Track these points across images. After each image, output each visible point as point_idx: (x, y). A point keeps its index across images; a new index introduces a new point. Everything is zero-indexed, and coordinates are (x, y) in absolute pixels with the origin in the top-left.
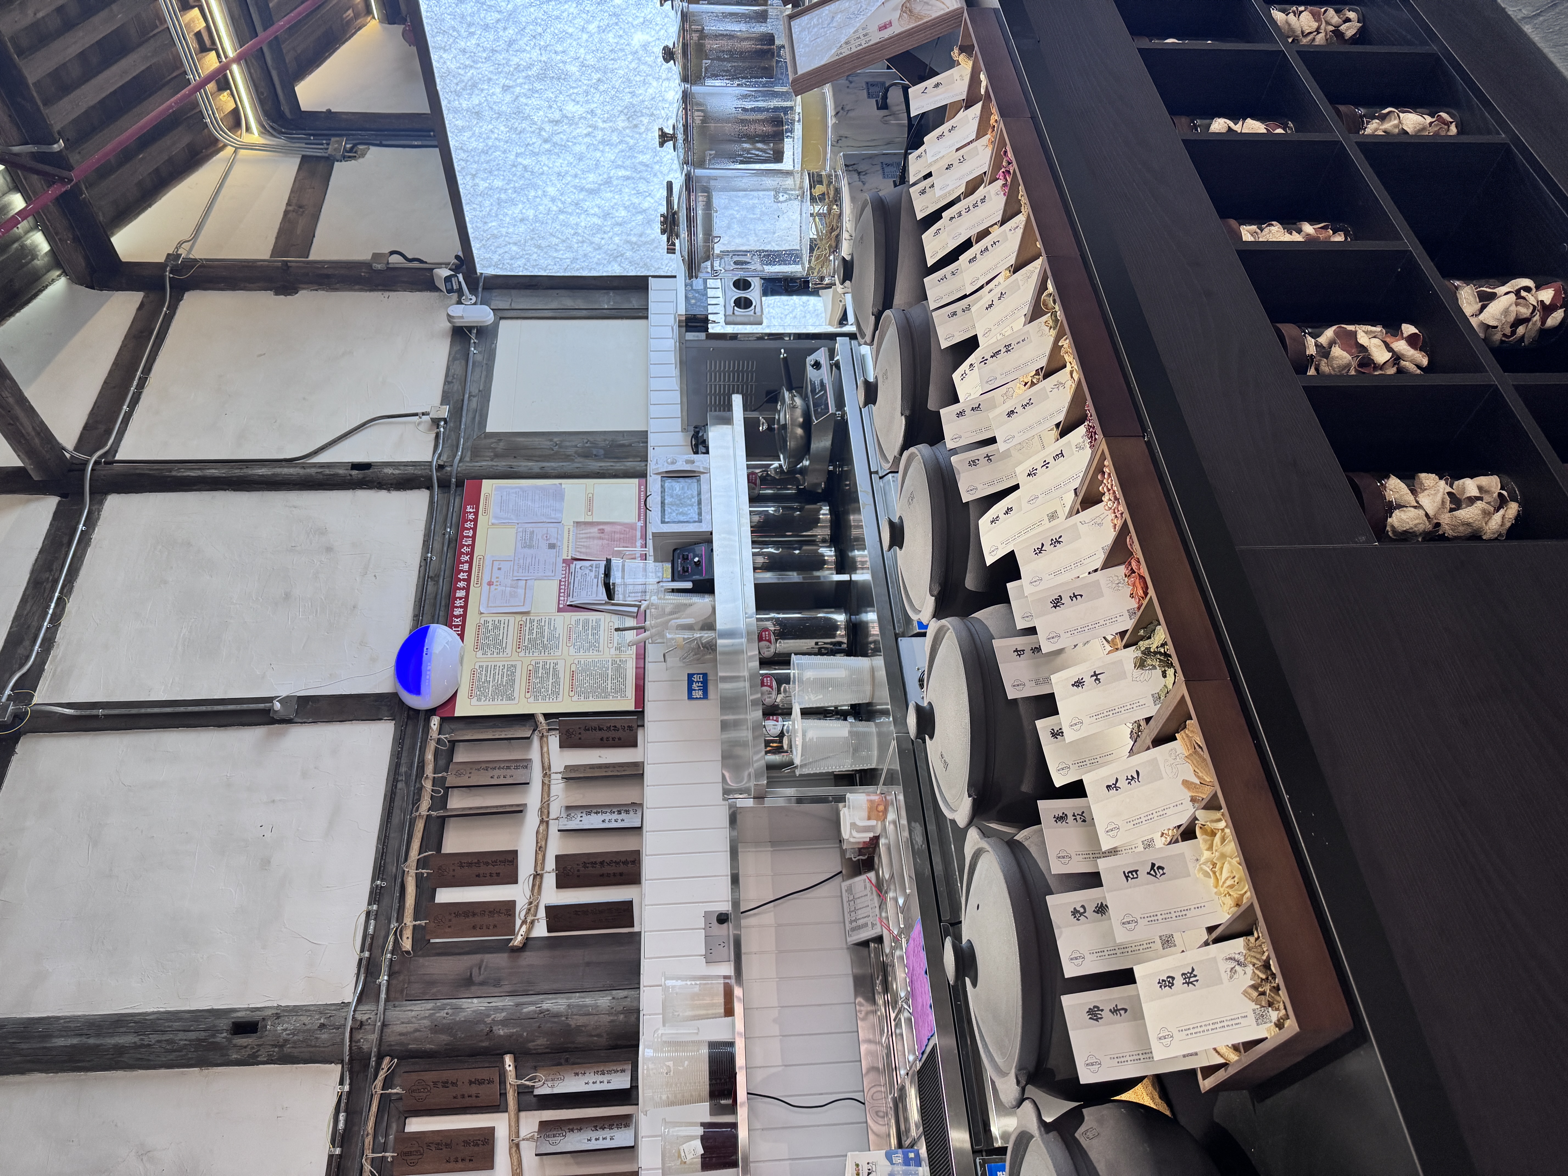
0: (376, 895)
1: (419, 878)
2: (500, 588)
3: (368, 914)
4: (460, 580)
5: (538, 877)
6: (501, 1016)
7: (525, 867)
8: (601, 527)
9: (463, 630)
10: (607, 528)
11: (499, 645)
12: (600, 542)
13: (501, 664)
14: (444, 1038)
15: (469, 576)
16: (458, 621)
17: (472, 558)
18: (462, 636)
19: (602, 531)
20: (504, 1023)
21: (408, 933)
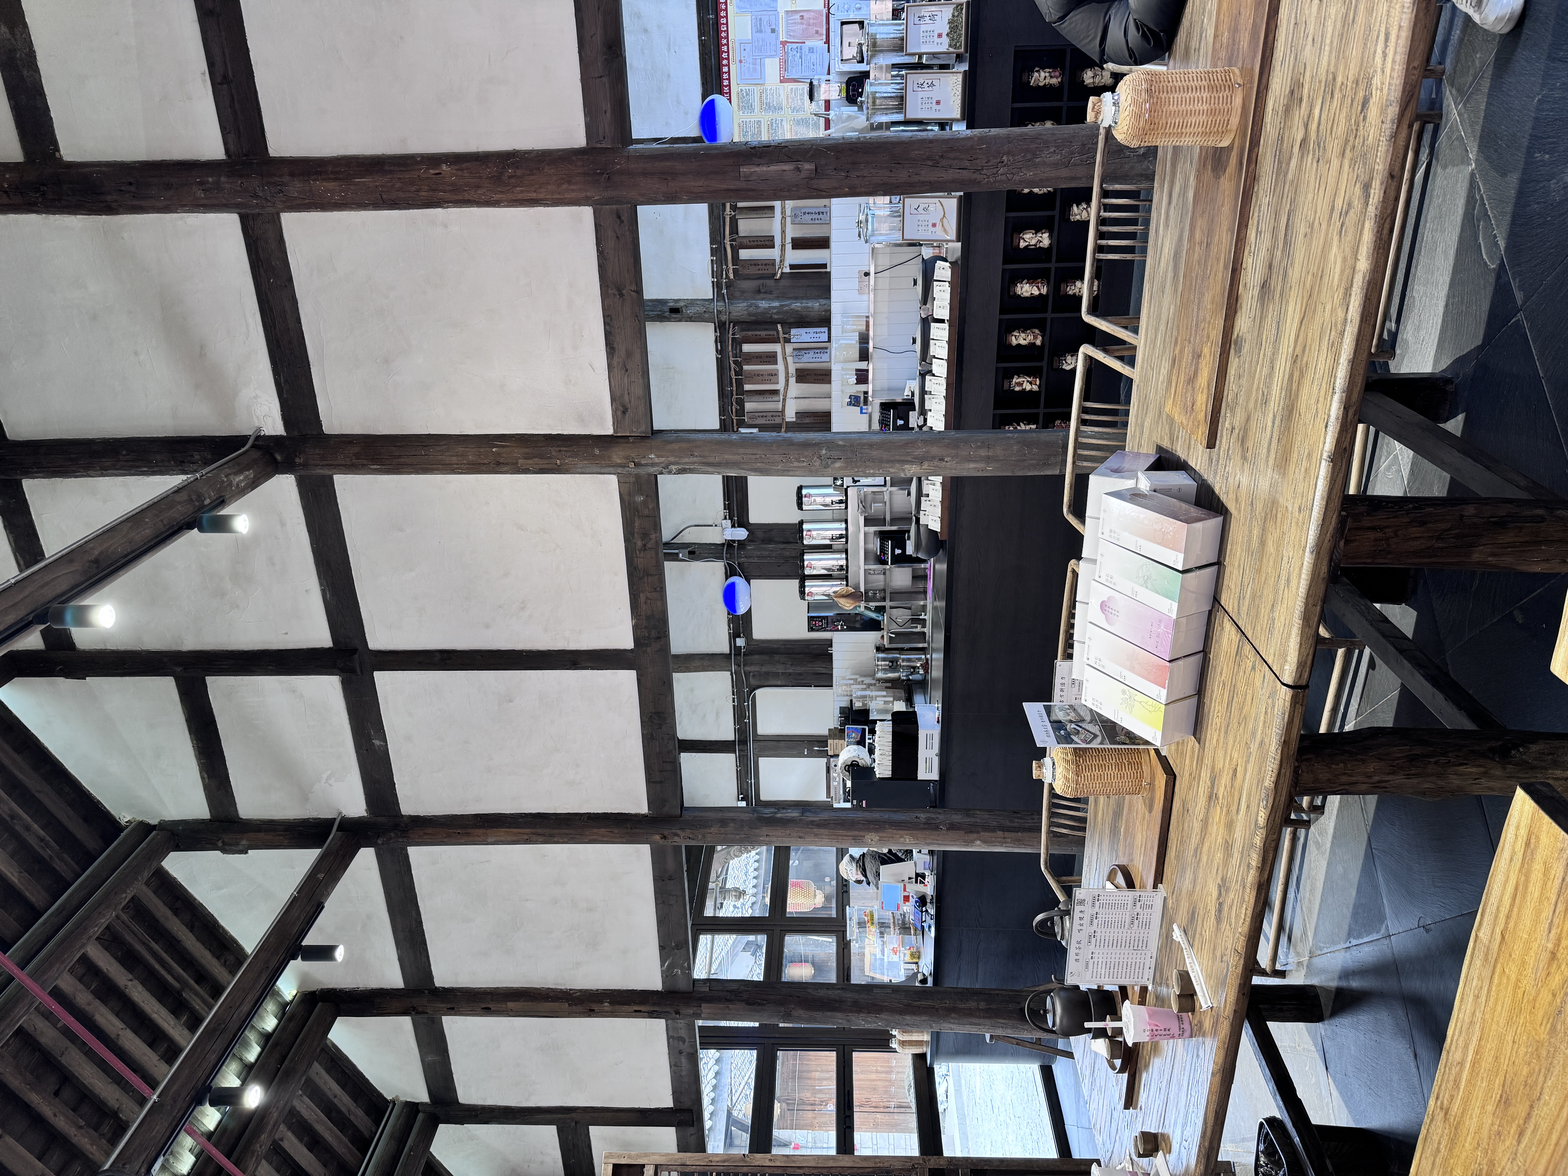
0: (713, 252)
1: (731, 245)
2: (747, 65)
3: (712, 260)
4: (724, 59)
5: (783, 246)
6: (775, 311)
7: (778, 242)
8: (801, 14)
9: (730, 96)
10: (806, 15)
11: (751, 108)
12: (801, 27)
13: (752, 120)
14: (753, 318)
15: (728, 55)
16: (726, 89)
17: (728, 41)
18: (730, 100)
19: (802, 17)
20: (777, 313)
21: (731, 271)
